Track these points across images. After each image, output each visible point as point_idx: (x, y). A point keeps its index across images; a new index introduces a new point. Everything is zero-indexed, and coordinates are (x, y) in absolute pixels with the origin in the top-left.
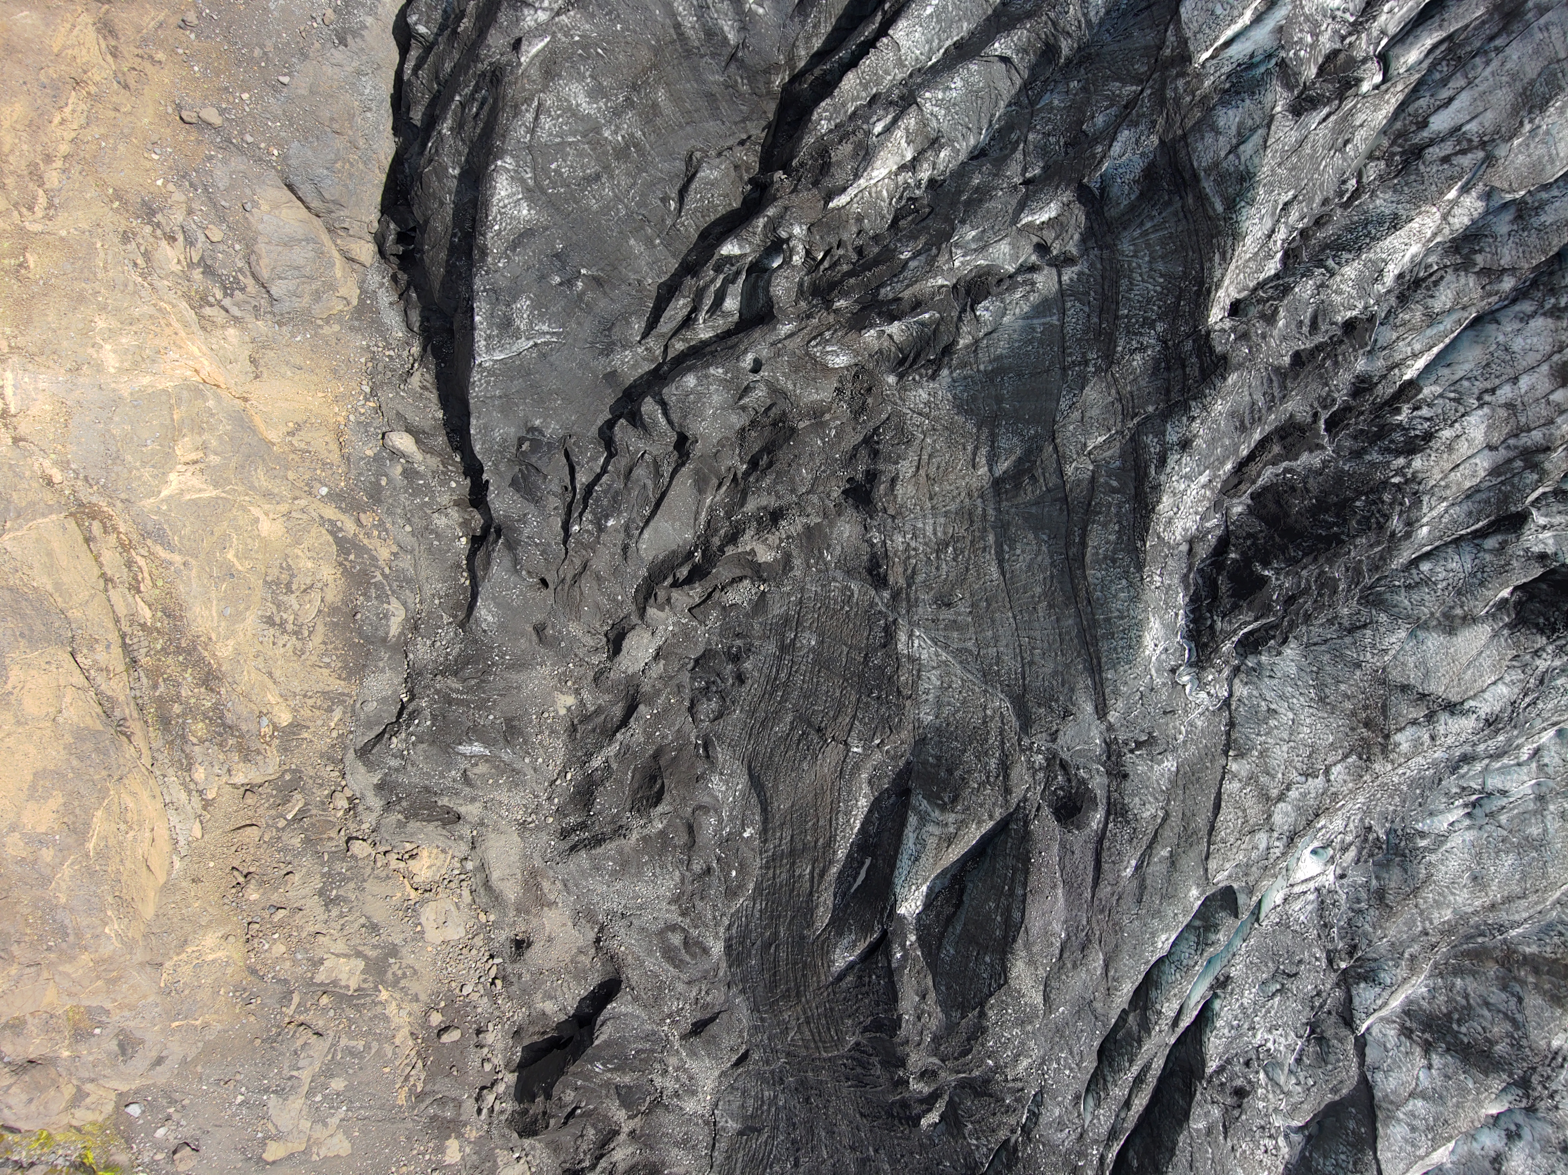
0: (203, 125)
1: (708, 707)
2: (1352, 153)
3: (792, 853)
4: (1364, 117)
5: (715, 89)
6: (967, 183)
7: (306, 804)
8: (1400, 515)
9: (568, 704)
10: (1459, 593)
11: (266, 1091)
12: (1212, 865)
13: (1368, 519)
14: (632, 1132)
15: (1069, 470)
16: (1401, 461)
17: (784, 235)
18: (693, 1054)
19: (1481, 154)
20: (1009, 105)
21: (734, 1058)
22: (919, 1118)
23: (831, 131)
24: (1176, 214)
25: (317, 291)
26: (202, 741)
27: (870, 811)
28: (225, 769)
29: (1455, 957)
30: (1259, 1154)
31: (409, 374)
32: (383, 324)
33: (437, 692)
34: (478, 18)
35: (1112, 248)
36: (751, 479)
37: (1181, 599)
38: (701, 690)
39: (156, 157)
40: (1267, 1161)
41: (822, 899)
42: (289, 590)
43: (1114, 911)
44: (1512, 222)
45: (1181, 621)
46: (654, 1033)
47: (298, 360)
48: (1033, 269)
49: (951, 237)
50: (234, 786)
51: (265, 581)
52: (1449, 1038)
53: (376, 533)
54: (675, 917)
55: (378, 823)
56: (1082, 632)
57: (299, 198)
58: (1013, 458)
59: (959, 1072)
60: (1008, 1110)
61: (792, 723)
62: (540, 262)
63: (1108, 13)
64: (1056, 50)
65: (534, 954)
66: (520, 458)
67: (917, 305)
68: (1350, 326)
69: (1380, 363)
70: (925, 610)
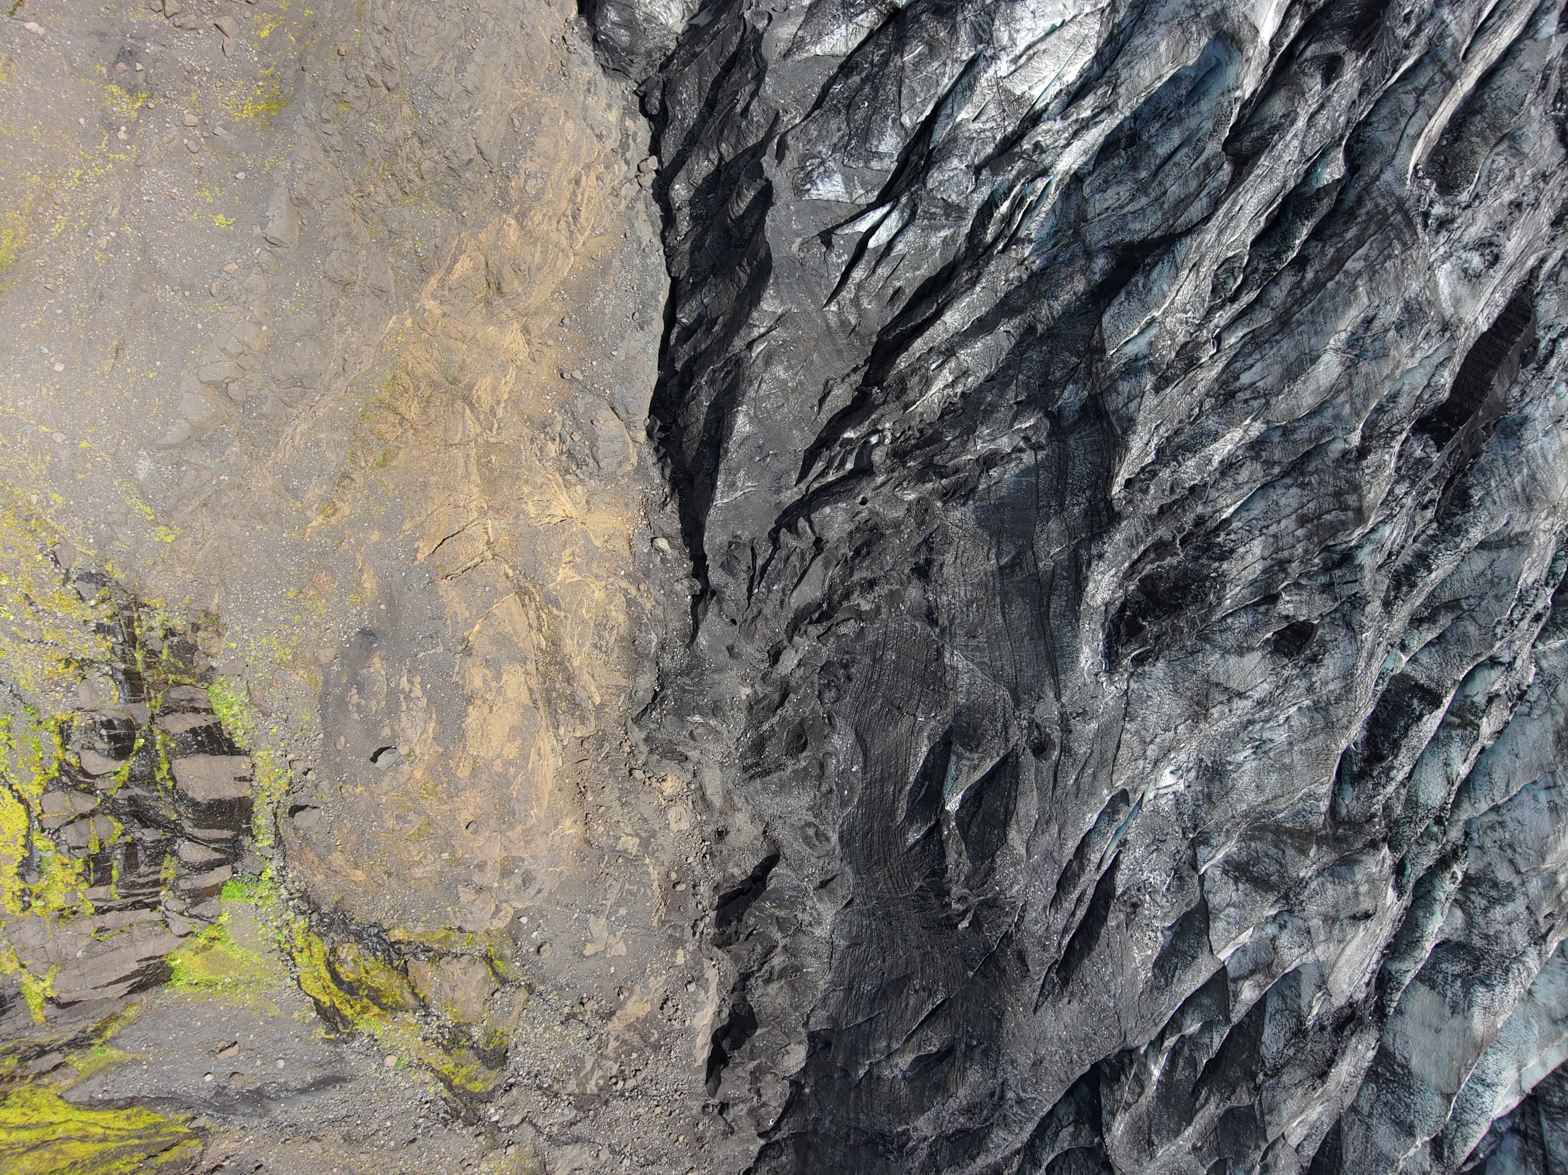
0: (573, 379)
1: (830, 695)
2: (1195, 395)
3: (882, 779)
4: (1203, 376)
5: (842, 347)
6: (985, 399)
9: (747, 693)
10: (1245, 635)
11: (589, 912)
12: (1115, 777)
13: (1195, 595)
15: (1041, 565)
16: (1217, 564)
17: (880, 428)
19: (1263, 401)
20: (1008, 353)
22: (957, 924)
23: (906, 369)
24: (1098, 430)
25: (621, 461)
27: (929, 754)
28: (573, 728)
29: (1251, 830)
30: (1146, 940)
31: (665, 504)
33: (677, 685)
34: (724, 326)
35: (1065, 442)
37: (1101, 636)
38: (824, 685)
39: (548, 397)
40: (1151, 944)
41: (900, 804)
42: (605, 628)
43: (1064, 803)
44: (1280, 437)
45: (1101, 648)
47: (607, 500)
48: (1021, 450)
50: (577, 737)
51: (595, 624)
52: (1248, 875)
53: (645, 595)
54: (810, 818)
55: (647, 761)
57: (617, 414)
58: (1010, 556)
59: (980, 896)
60: (1008, 914)
61: (882, 704)
62: (751, 451)
63: (1064, 313)
64: (1035, 329)
65: (730, 838)
67: (956, 471)
68: (1192, 489)
69: (1210, 509)
70: (960, 640)
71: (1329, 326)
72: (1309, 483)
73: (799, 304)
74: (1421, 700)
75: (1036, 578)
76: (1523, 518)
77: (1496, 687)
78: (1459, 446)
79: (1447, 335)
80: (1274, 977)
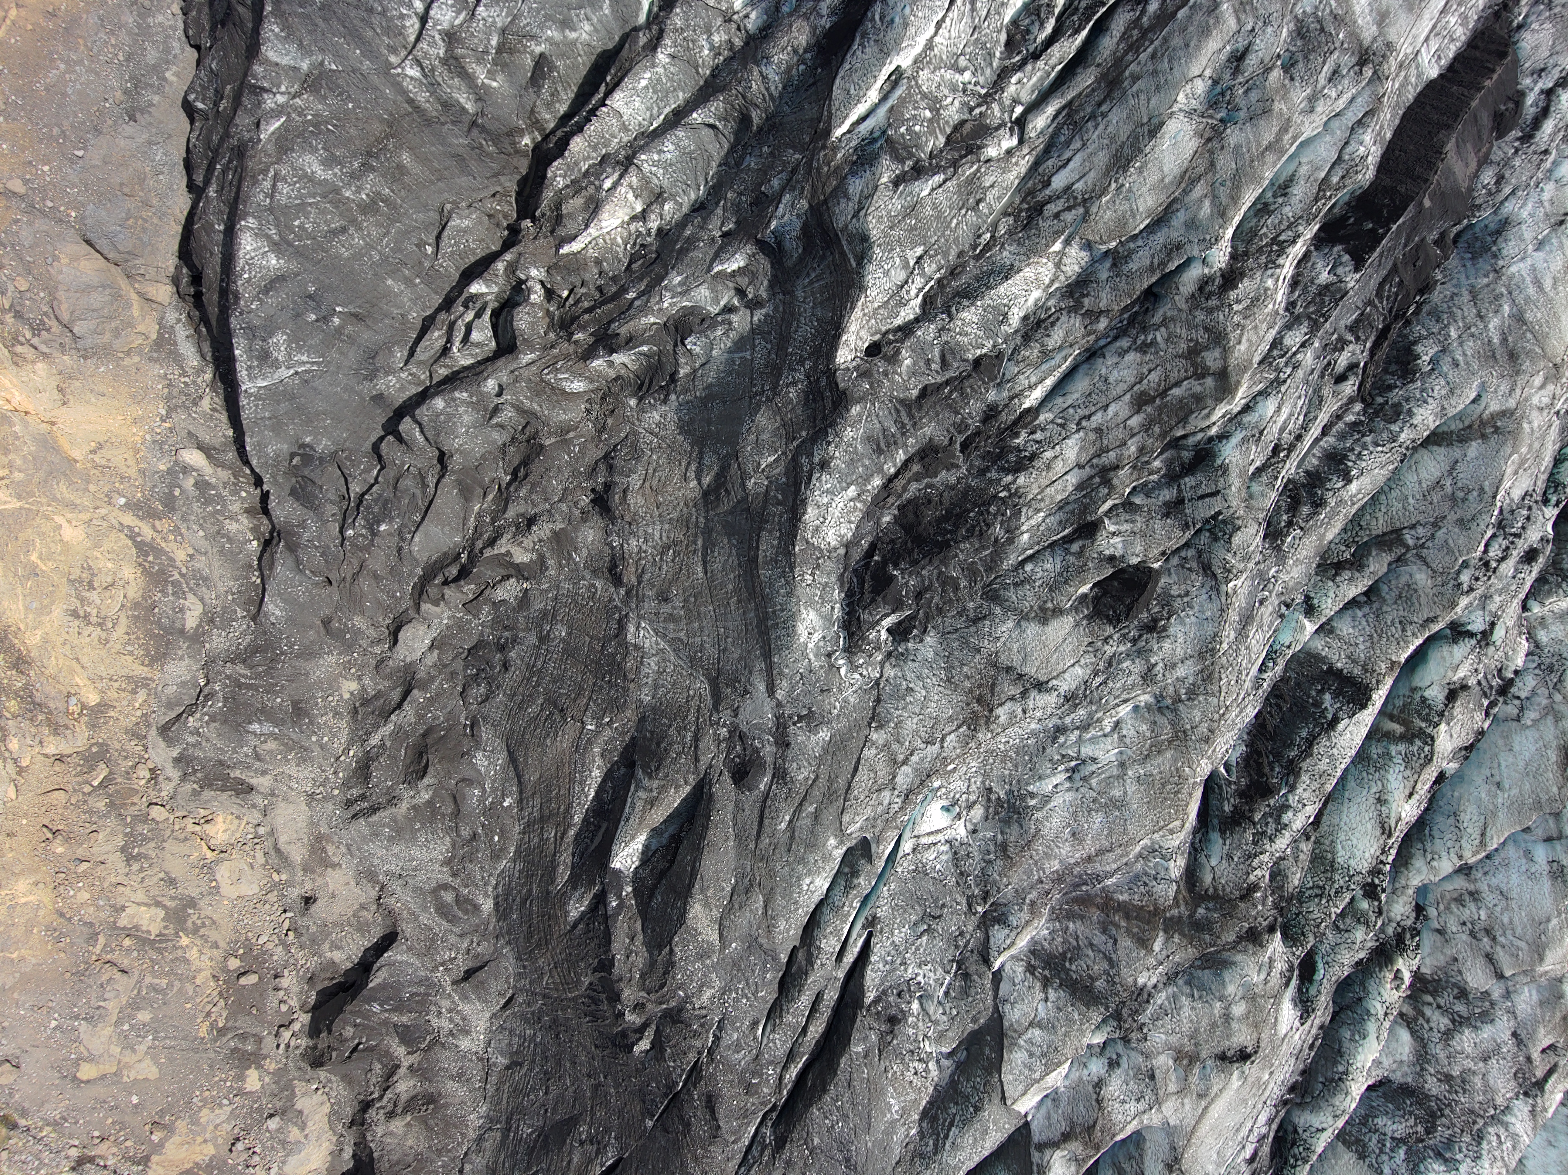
0: (10, 194)
1: (477, 692)
2: (986, 211)
3: (542, 817)
4: (993, 179)
5: (461, 151)
6: (683, 234)
7: (110, 773)
8: (1002, 524)
9: (352, 689)
10: (1051, 590)
11: (78, 1017)
12: (846, 819)
13: (974, 527)
14: (411, 1066)
15: (750, 484)
16: (1010, 478)
17: (523, 277)
18: (465, 997)
19: (1081, 210)
20: (720, 165)
21: (502, 1002)
22: (633, 1044)
23: (567, 186)
24: (828, 266)
25: (116, 329)
26: (15, 717)
27: (603, 781)
28: (37, 740)
29: (1067, 903)
30: (909, 1076)
31: (201, 398)
32: (180, 355)
33: (228, 677)
35: (789, 293)
36: (512, 489)
37: (837, 595)
38: (472, 676)
40: (918, 1082)
41: (562, 859)
42: (91, 587)
43: (771, 859)
44: (1110, 270)
45: (837, 613)
46: (427, 979)
47: (101, 388)
48: (732, 310)
49: (662, 280)
50: (46, 756)
51: (69, 580)
52: (1063, 976)
53: (172, 537)
54: (447, 877)
55: (175, 791)
56: (759, 622)
57: (98, 251)
58: (713, 473)
59: (661, 1003)
60: (696, 1034)
61: (542, 704)
62: (294, 302)
63: (784, 88)
64: (749, 119)
65: (320, 909)
66: (294, 471)
67: (631, 340)
68: (979, 362)
69: (1005, 394)
70: (650, 605)
71: (1177, 73)
72: (1154, 343)
73: (338, 56)
74: (1336, 695)
75: (744, 506)
76: (1504, 387)
77: (1461, 674)
78: (1394, 269)
79: (1368, 72)
80: (1097, 1148)
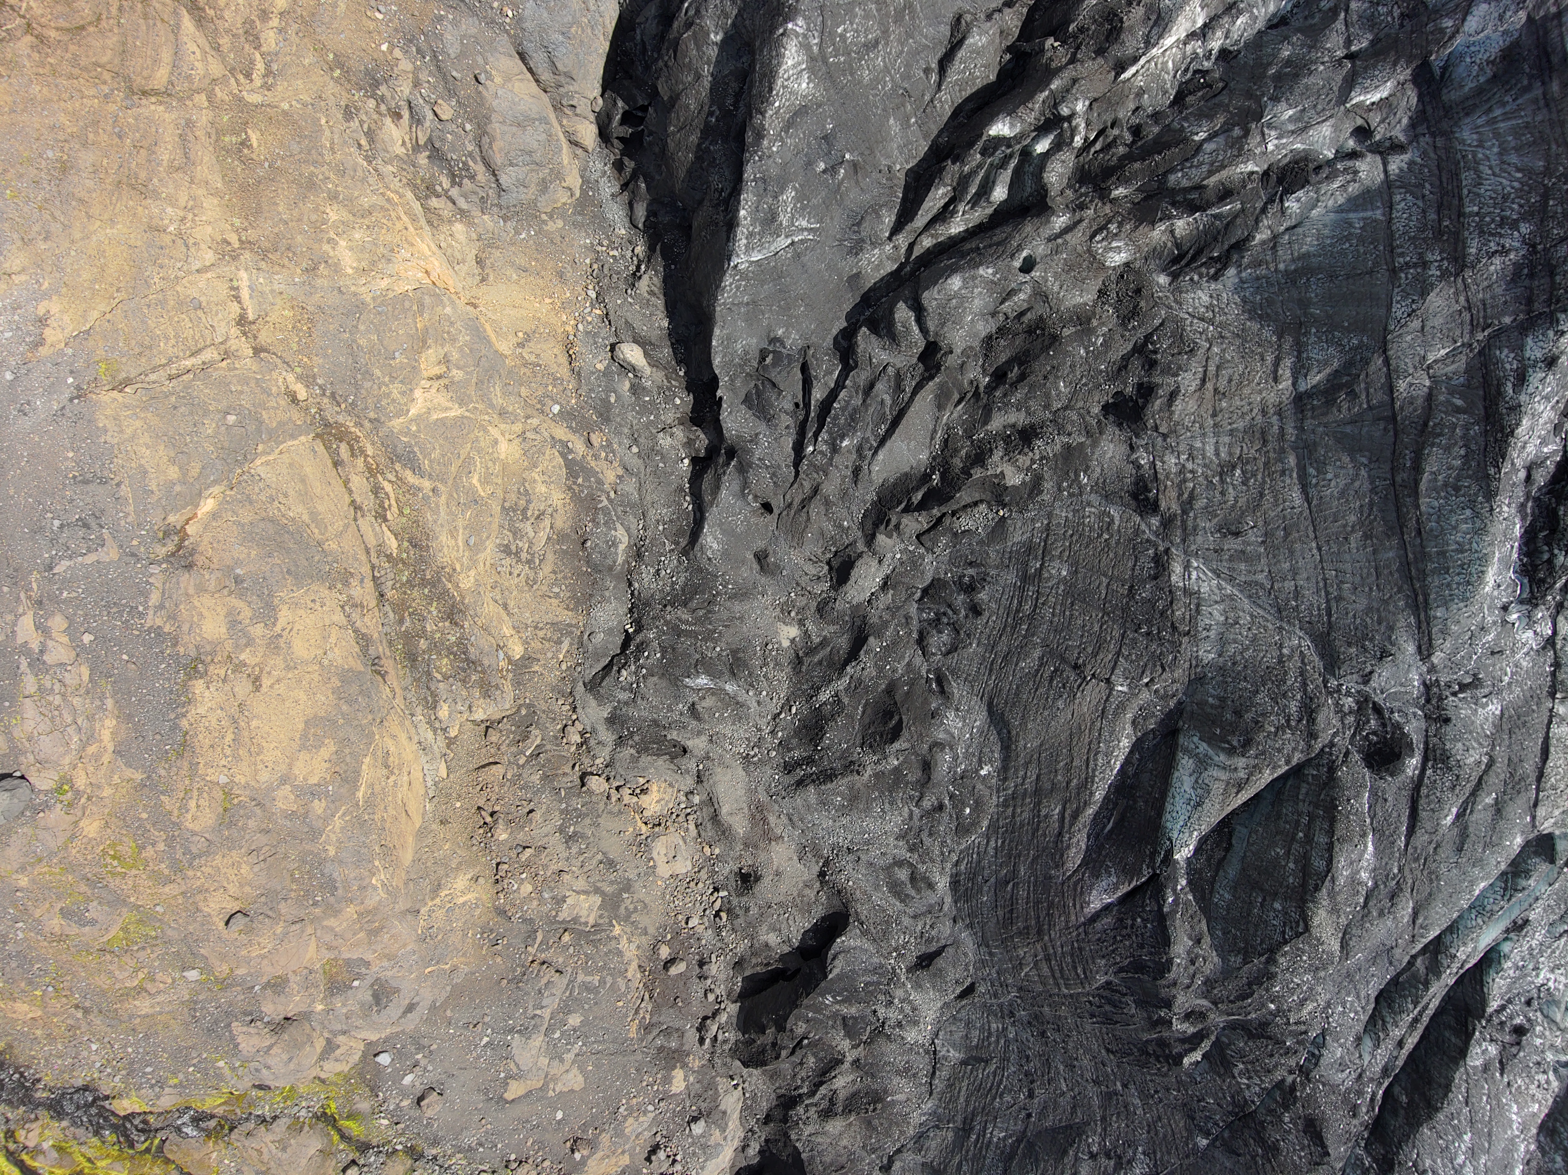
1: (939, 640)
6: (1275, 56)
7: (542, 740)
9: (792, 636)
11: (511, 1031)
12: (1541, 812)
14: (855, 1061)
15: (1401, 385)
17: (1065, 112)
18: (918, 986)
21: (958, 991)
22: (1181, 1055)
24: (1536, 101)
25: (544, 180)
26: (446, 678)
27: (1131, 752)
30: (1532, 1088)
31: (636, 277)
32: (606, 220)
33: (667, 623)
35: (1449, 135)
36: (996, 393)
37: (1517, 531)
38: (930, 622)
39: (380, 16)
40: (1538, 1095)
41: (1075, 840)
43: (1431, 859)
45: (1515, 555)
46: (881, 966)
47: (521, 261)
50: (475, 723)
51: (503, 507)
53: (603, 455)
54: (902, 852)
56: (1406, 565)
57: (530, 70)
60: (1287, 1051)
61: (1041, 658)
62: (809, 145)
65: (763, 887)
66: (760, 372)
67: (1226, 195)
70: (1205, 539)
